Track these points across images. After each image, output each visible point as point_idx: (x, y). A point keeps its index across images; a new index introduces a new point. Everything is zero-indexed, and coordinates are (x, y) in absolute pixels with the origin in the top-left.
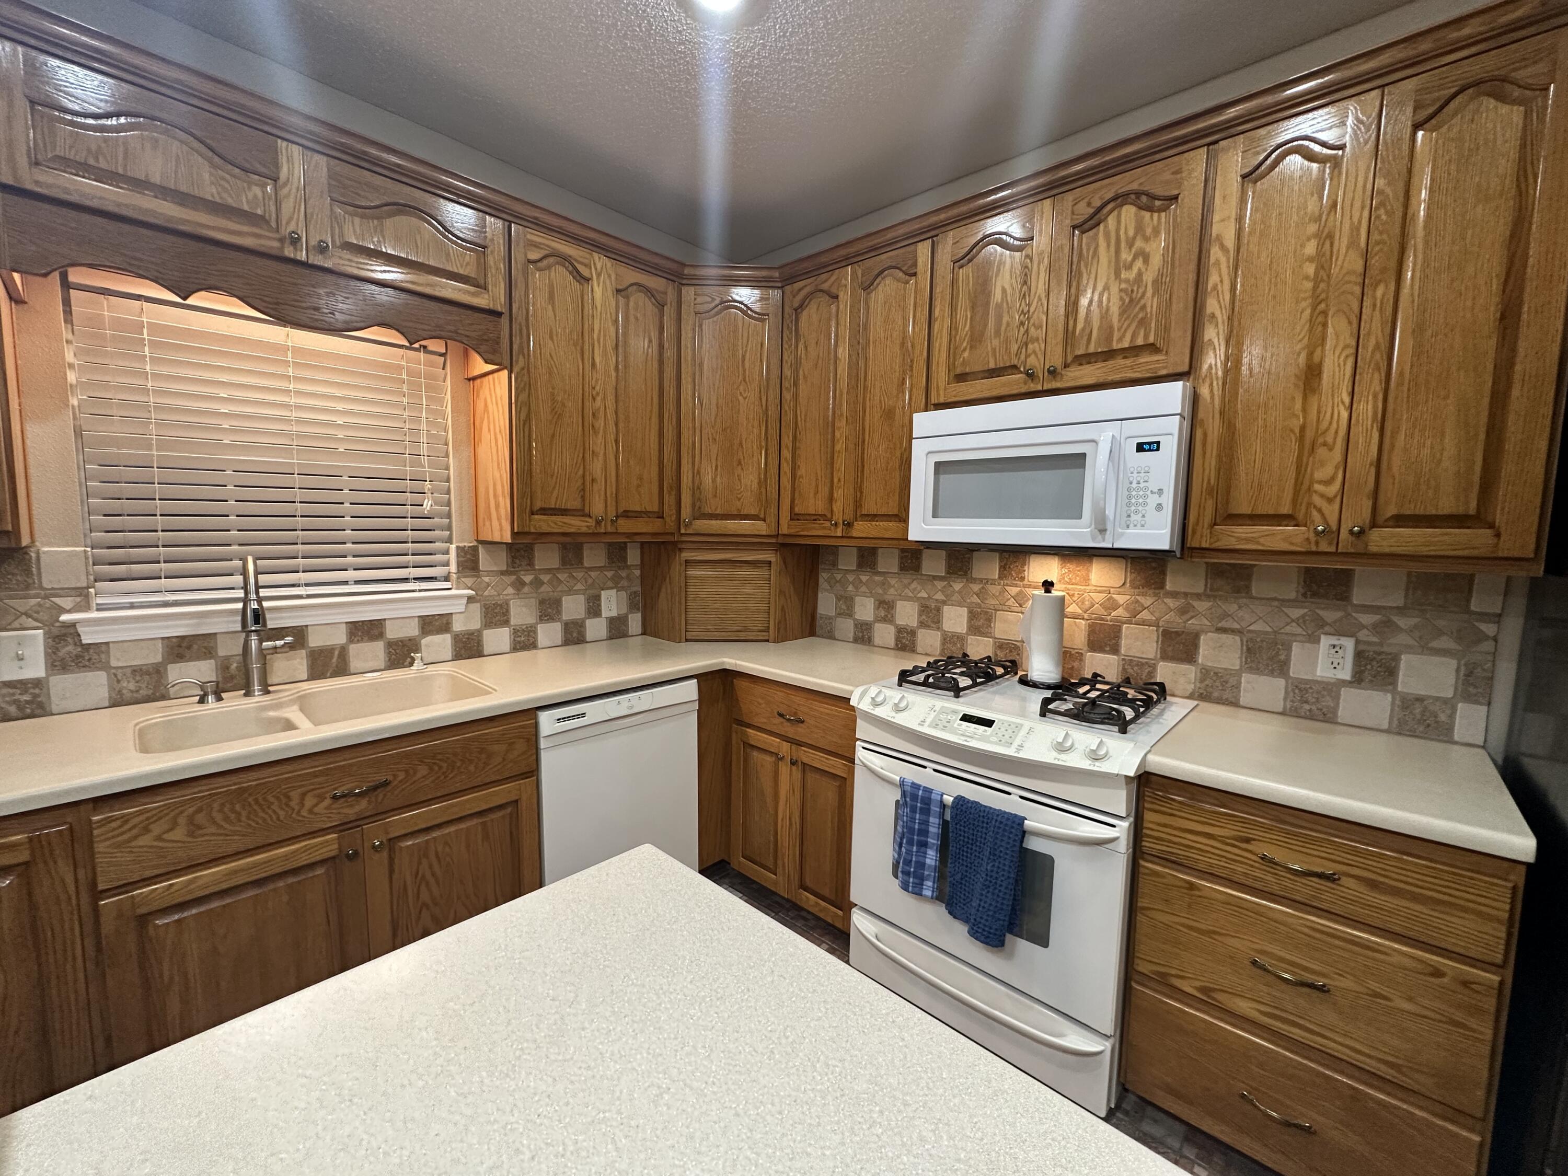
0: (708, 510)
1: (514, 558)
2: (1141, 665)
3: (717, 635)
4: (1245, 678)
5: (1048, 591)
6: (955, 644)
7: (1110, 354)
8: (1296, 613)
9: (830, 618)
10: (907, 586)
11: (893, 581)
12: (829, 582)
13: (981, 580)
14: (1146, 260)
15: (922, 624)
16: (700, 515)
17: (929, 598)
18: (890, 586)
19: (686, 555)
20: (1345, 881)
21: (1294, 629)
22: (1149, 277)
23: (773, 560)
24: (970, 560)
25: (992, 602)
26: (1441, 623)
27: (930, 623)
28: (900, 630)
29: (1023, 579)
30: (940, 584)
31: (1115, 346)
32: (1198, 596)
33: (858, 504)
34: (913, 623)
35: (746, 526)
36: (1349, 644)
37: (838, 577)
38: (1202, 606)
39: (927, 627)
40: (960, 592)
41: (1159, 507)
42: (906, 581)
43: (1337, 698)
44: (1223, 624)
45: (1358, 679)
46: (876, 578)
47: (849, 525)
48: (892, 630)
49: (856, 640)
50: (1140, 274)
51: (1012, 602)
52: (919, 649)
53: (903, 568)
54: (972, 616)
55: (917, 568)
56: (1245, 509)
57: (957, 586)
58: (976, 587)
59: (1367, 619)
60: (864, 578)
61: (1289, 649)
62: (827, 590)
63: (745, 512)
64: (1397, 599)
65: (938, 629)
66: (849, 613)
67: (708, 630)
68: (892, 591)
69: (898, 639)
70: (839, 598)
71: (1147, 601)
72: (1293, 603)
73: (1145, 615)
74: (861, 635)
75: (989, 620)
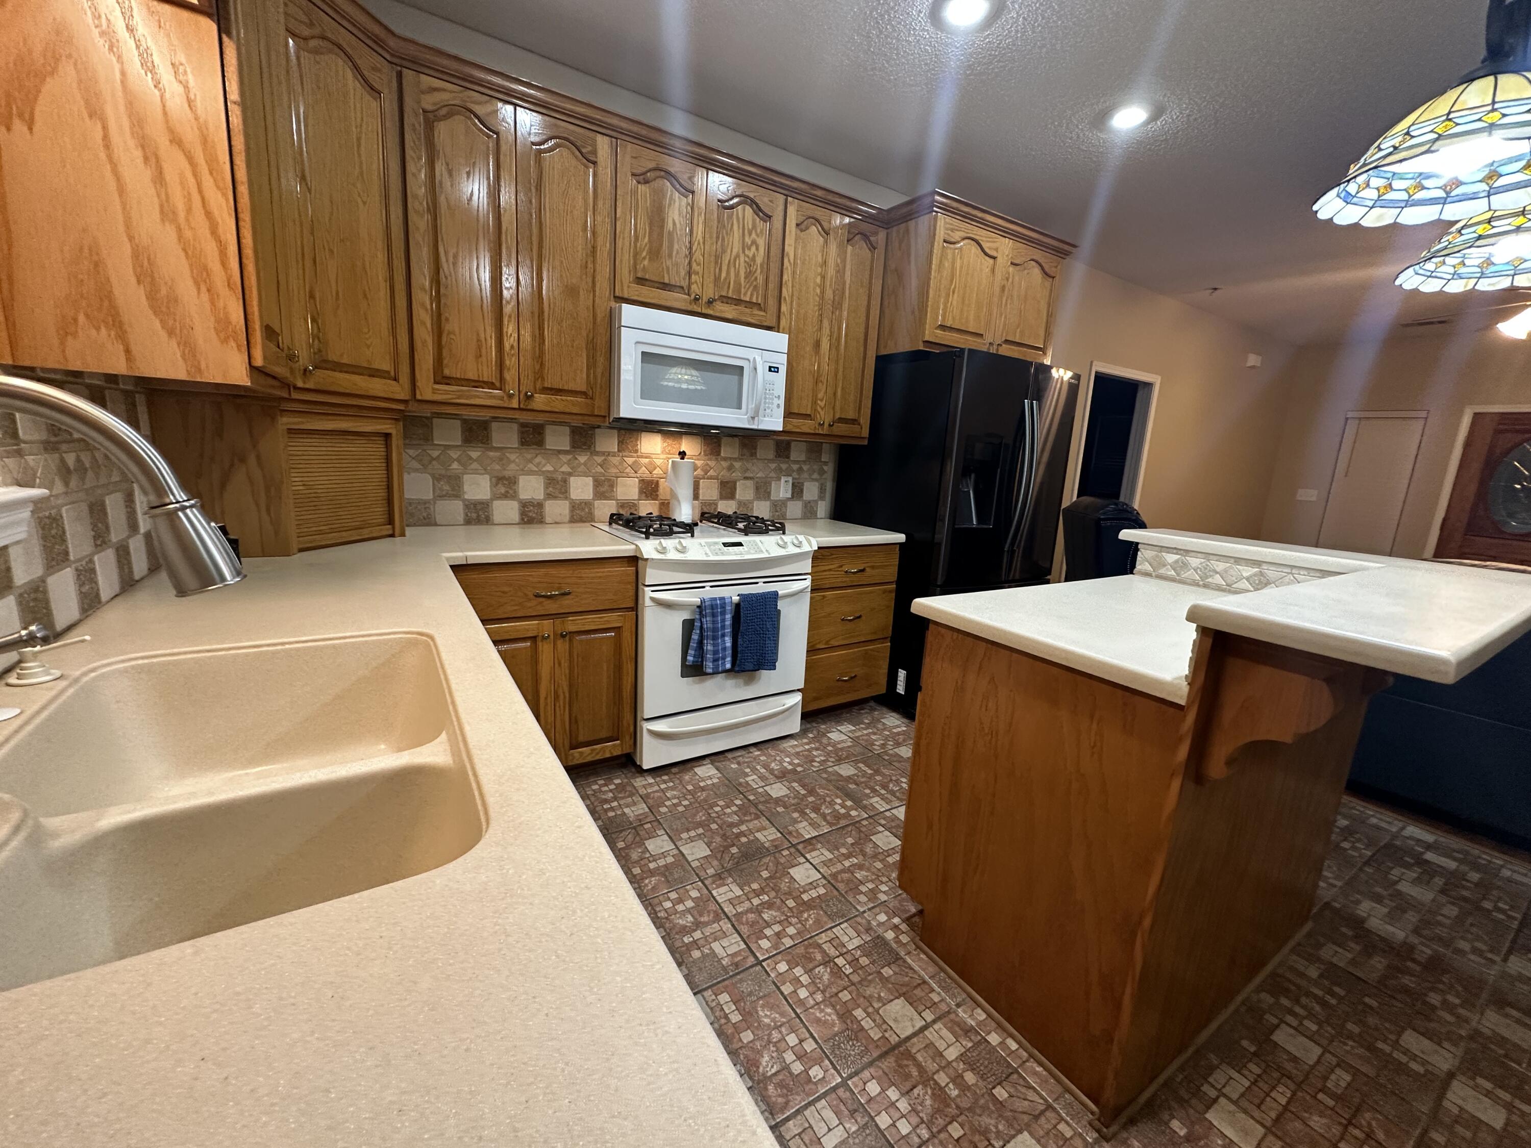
0: (333, 356)
2: (710, 504)
4: (755, 503)
5: (682, 458)
6: (583, 509)
7: (738, 302)
8: (773, 466)
9: (426, 502)
10: (530, 461)
11: (513, 457)
12: (420, 461)
13: (603, 453)
14: (757, 249)
15: (549, 496)
16: (321, 363)
17: (556, 471)
18: (510, 462)
19: (285, 422)
20: (868, 569)
21: (773, 474)
22: (759, 260)
23: (393, 431)
24: (592, 436)
25: (614, 471)
26: (815, 467)
27: (557, 494)
28: (525, 506)
29: (636, 451)
30: (565, 458)
31: (742, 298)
32: (735, 459)
33: (539, 375)
34: (539, 495)
35: (377, 387)
36: (790, 479)
37: (435, 454)
38: (737, 465)
39: (555, 498)
40: (585, 464)
41: (778, 406)
42: (529, 456)
43: (786, 507)
44: (747, 475)
45: (793, 498)
46: (491, 454)
47: (529, 398)
48: (515, 505)
49: (468, 522)
50: (754, 256)
51: (629, 470)
52: (548, 519)
53: (524, 442)
54: (597, 484)
55: (540, 443)
56: (796, 411)
57: (582, 459)
58: (599, 459)
59: (795, 467)
60: (475, 454)
61: (771, 485)
62: (416, 470)
63: (376, 365)
64: (803, 457)
65: (566, 498)
66: (456, 492)
67: (321, 533)
68: (512, 466)
69: (523, 514)
70: (436, 478)
71: (712, 463)
72: (770, 461)
73: (711, 473)
74: (474, 515)
75: (612, 486)
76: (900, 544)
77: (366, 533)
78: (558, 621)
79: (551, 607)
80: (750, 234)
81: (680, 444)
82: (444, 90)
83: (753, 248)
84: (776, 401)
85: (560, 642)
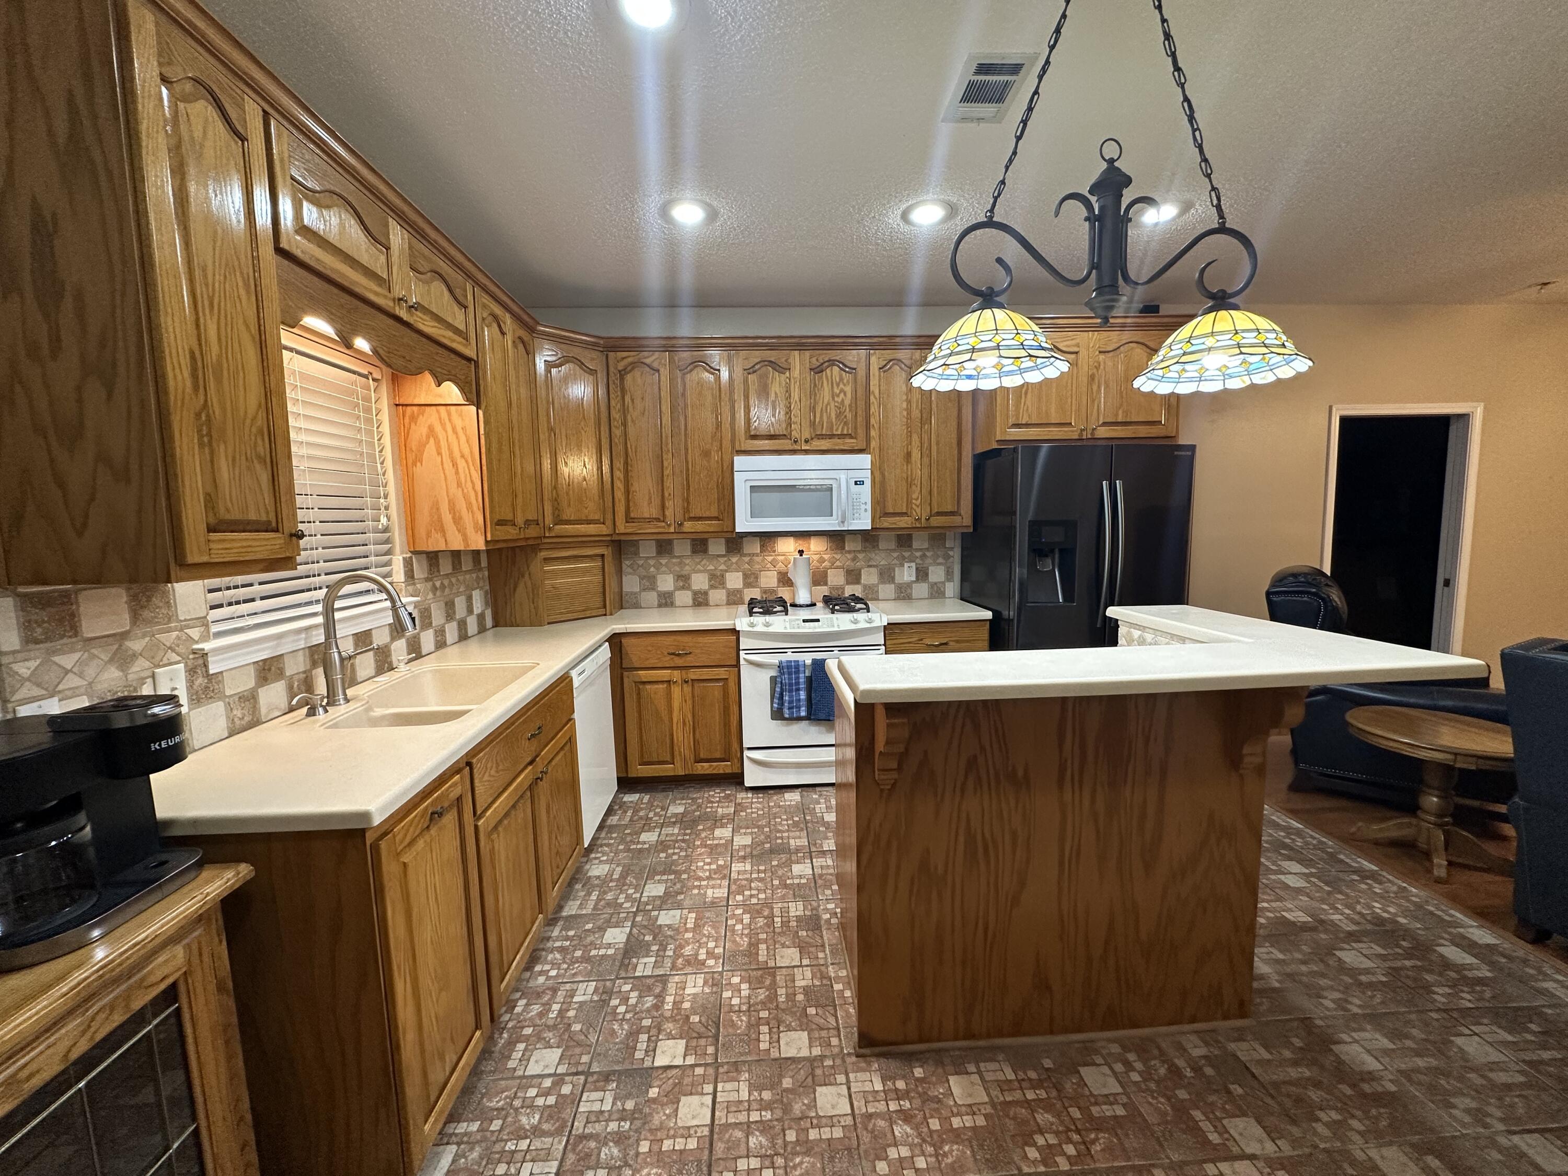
0: (565, 517)
1: (431, 565)
2: (837, 589)
3: (570, 616)
4: (881, 586)
5: (801, 555)
6: (736, 596)
7: (832, 436)
8: (895, 555)
9: (635, 593)
10: (699, 563)
11: (687, 561)
12: (632, 568)
13: (750, 555)
14: (845, 394)
15: (712, 587)
16: (559, 521)
17: (716, 569)
18: (686, 565)
19: (543, 554)
20: (951, 643)
21: (895, 561)
22: (847, 402)
23: (606, 553)
24: (741, 543)
25: (757, 566)
26: (939, 553)
27: (717, 585)
28: (696, 594)
29: (774, 551)
30: (722, 560)
31: (835, 433)
32: (859, 552)
33: (686, 510)
34: (705, 586)
35: (592, 529)
36: (913, 565)
37: (641, 562)
38: (861, 556)
39: (716, 588)
40: (736, 563)
41: (866, 510)
42: (698, 560)
43: (911, 589)
44: (870, 563)
45: (917, 580)
46: (674, 560)
47: (681, 525)
48: (689, 593)
49: (660, 606)
50: (843, 400)
51: (769, 565)
52: (711, 603)
53: (694, 551)
54: (746, 576)
55: (705, 551)
56: (891, 511)
57: (734, 560)
58: (747, 559)
59: (918, 554)
60: (664, 561)
61: (894, 571)
62: (630, 574)
63: (591, 517)
64: (926, 545)
65: (724, 588)
66: (652, 587)
67: (562, 613)
68: (687, 568)
69: (694, 599)
70: (642, 578)
71: (838, 556)
72: (894, 550)
73: (838, 563)
74: (664, 601)
75: (757, 578)
76: (989, 620)
77: (588, 613)
78: (684, 672)
79: (679, 662)
80: (838, 385)
81: (809, 544)
82: (629, 357)
83: (842, 395)
84: (863, 507)
85: (685, 686)
